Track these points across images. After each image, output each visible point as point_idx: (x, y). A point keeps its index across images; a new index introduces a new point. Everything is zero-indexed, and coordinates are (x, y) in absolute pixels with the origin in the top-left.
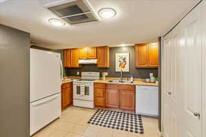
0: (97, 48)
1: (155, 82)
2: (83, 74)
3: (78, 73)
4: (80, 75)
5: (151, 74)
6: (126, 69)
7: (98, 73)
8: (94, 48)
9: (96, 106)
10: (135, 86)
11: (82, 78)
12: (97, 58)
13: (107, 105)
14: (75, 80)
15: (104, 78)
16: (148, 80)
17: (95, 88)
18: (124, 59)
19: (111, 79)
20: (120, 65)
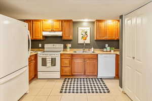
0: (62, 21)
1: (110, 51)
2: (46, 46)
3: (40, 45)
4: (43, 47)
5: (107, 45)
6: (88, 41)
7: (62, 45)
8: (59, 20)
9: (62, 76)
10: (97, 55)
11: (45, 50)
12: (62, 31)
13: (73, 74)
14: (39, 53)
15: (68, 50)
16: (105, 50)
17: (61, 59)
18: (86, 33)
19: (75, 50)
20: (82, 37)
